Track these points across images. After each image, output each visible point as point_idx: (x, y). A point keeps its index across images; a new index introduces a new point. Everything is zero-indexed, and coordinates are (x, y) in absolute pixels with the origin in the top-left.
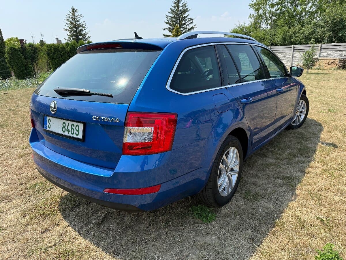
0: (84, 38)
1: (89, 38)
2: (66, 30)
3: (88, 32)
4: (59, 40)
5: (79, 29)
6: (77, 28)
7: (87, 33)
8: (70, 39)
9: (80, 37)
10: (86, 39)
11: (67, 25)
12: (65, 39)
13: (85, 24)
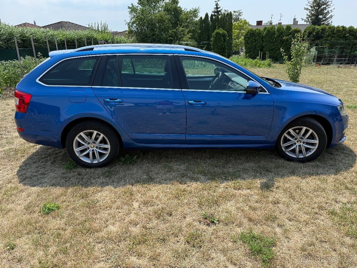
0: (325, 17)
1: (331, 17)
2: (307, 9)
3: (331, 10)
4: (297, 20)
5: (322, 7)
6: (319, 7)
7: (330, 12)
8: (308, 19)
9: (321, 17)
10: (327, 18)
11: (309, 4)
12: (303, 19)
13: (331, 1)
